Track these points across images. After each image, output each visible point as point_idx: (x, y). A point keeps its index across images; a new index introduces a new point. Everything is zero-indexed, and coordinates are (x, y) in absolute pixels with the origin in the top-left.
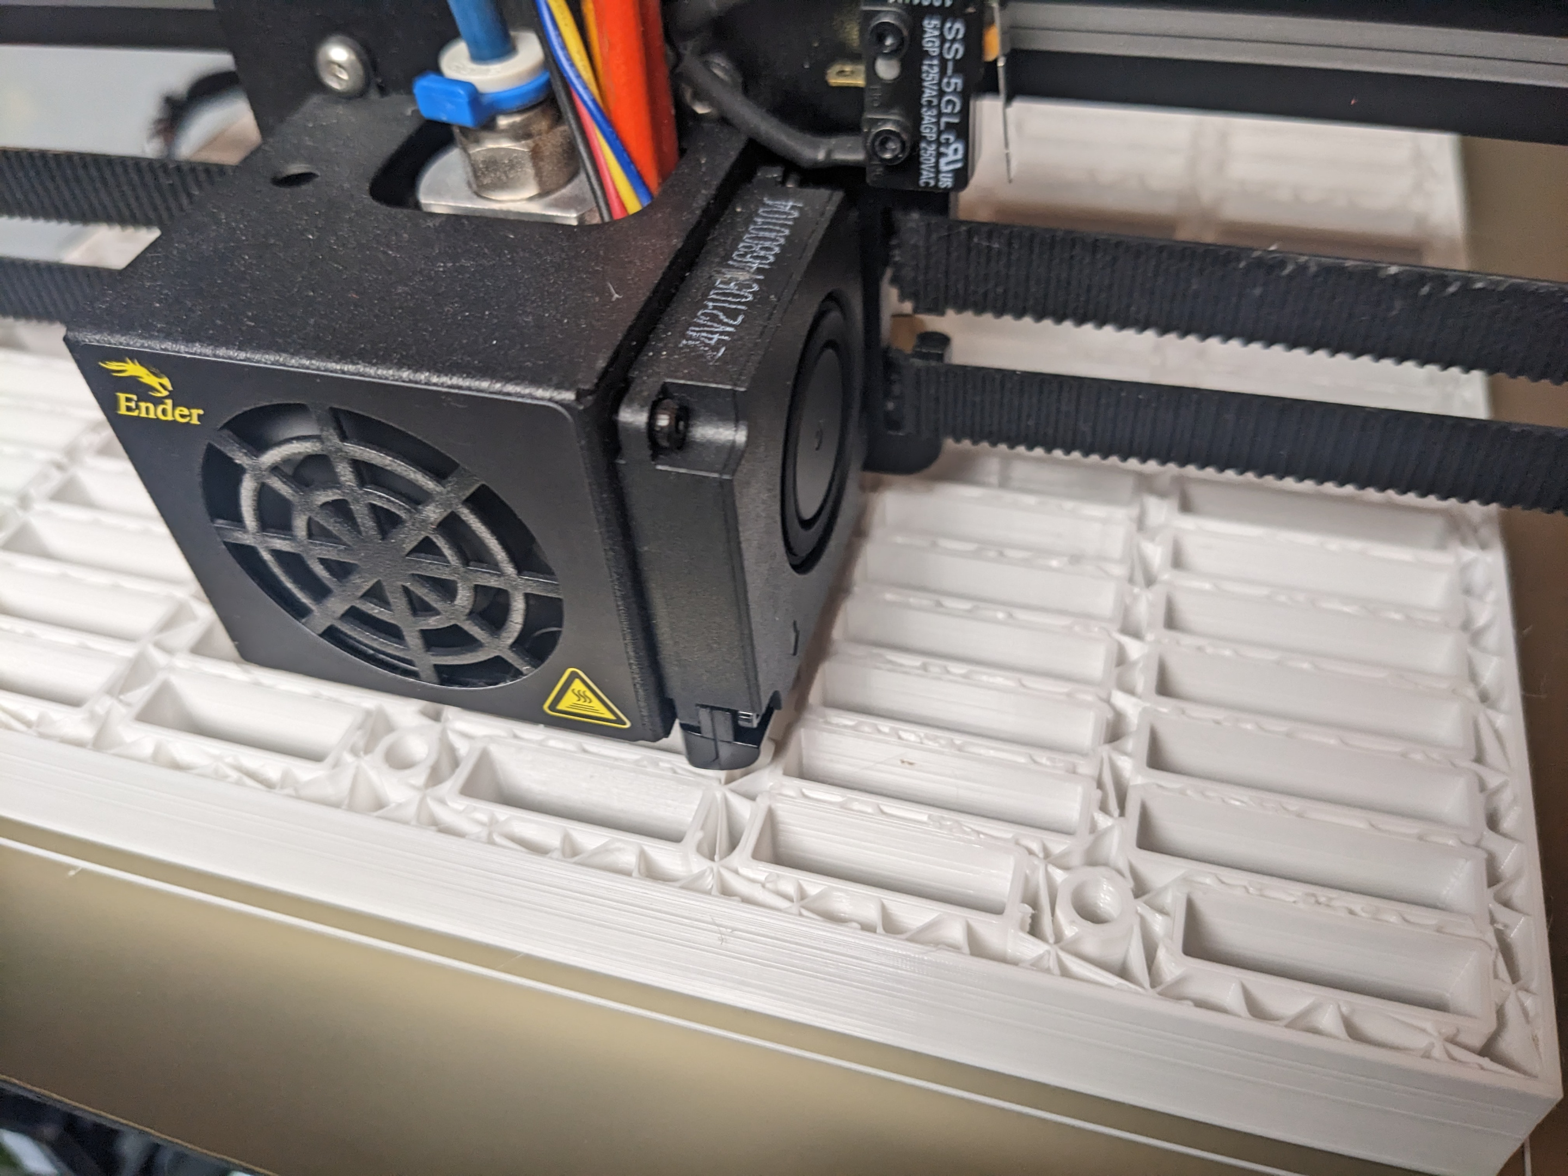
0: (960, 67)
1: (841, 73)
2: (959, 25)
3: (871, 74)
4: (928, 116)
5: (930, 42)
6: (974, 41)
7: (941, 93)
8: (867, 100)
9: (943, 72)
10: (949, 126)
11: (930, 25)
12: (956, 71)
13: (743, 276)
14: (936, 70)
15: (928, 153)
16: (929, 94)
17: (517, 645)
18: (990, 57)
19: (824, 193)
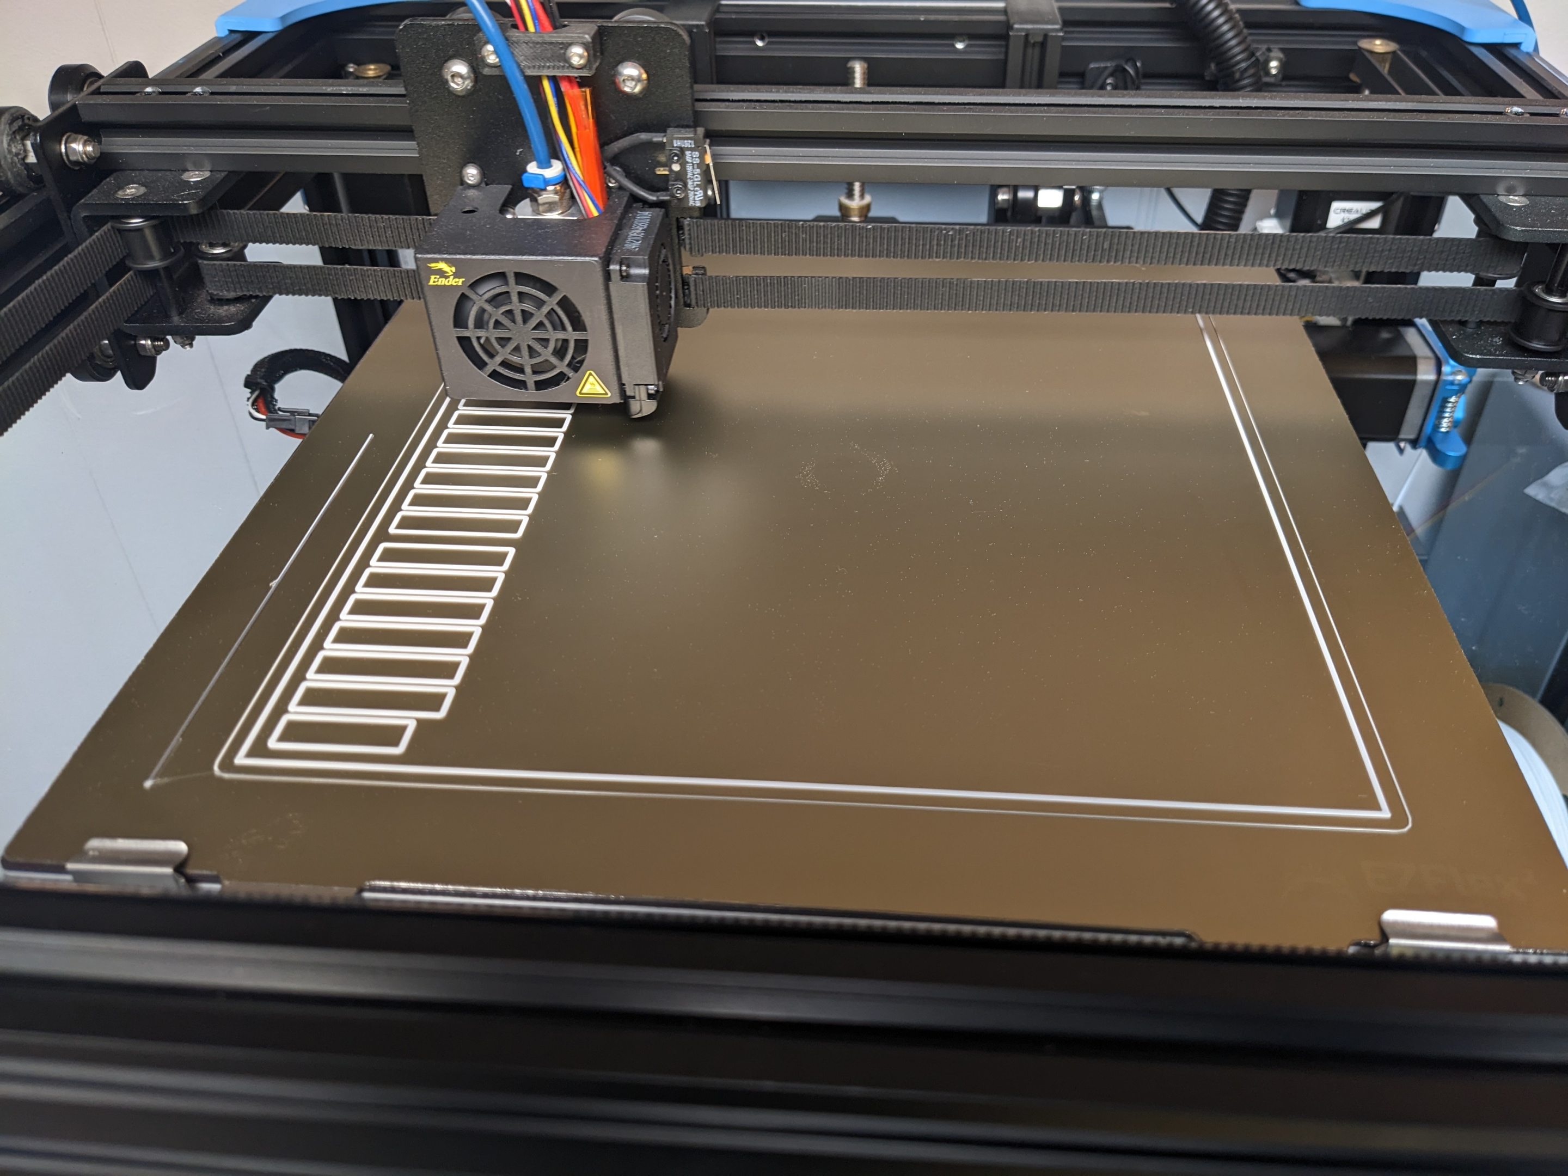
0: (699, 166)
1: (659, 170)
2: (697, 153)
3: (671, 170)
4: (690, 182)
5: (688, 159)
6: (702, 157)
7: (694, 175)
8: (670, 178)
9: (693, 168)
10: (698, 185)
11: (688, 153)
12: (698, 168)
13: (638, 232)
14: (691, 167)
15: (691, 195)
16: (689, 175)
17: (569, 365)
18: (707, 163)
19: (658, 209)
